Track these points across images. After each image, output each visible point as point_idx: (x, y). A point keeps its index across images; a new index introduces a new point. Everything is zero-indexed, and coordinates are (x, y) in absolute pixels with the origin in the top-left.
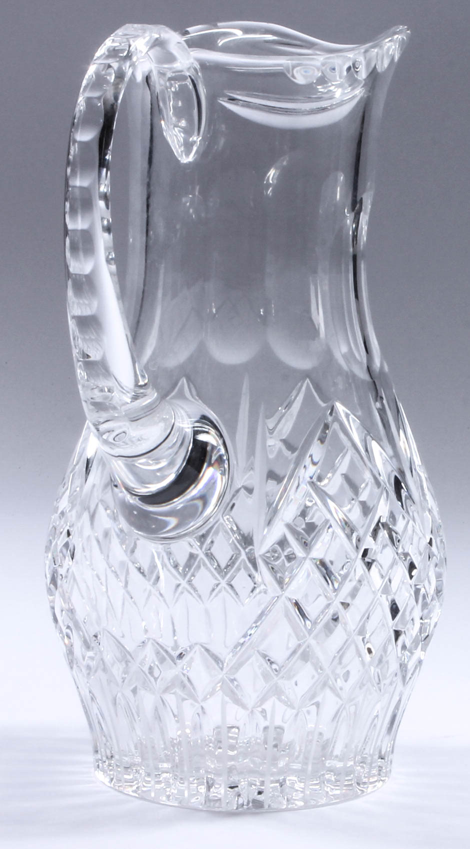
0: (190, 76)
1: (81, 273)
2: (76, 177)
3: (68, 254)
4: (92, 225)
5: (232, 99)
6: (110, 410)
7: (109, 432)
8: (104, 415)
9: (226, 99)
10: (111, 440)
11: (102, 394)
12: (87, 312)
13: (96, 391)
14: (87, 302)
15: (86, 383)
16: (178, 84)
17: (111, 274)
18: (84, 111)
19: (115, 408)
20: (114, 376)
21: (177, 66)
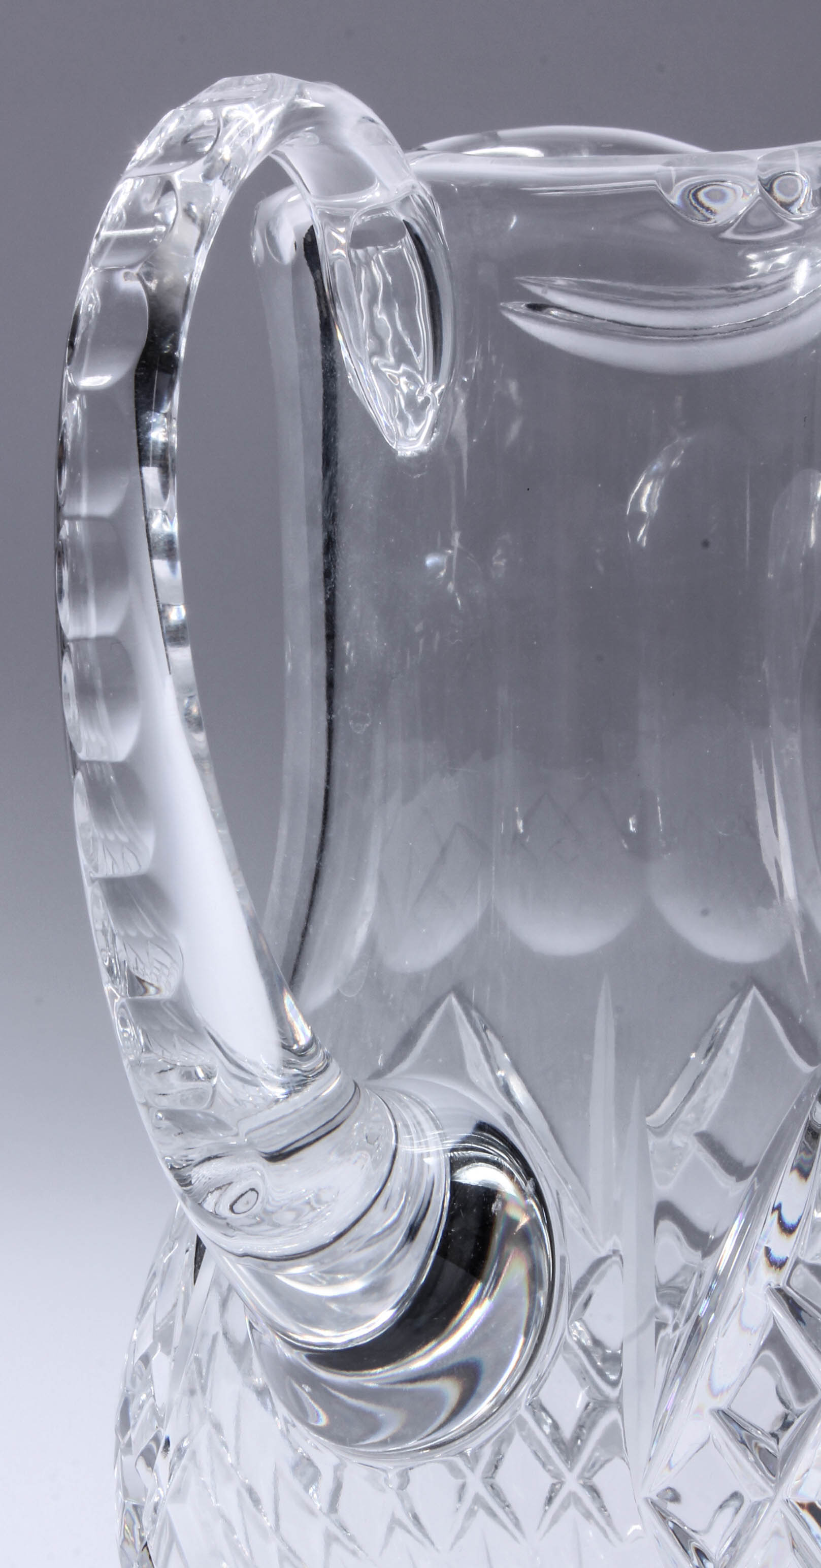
0: (407, 224)
1: (105, 758)
2: (79, 496)
3: (72, 711)
4: (128, 626)
5: (538, 307)
6: (211, 1130)
7: (218, 1189)
8: (202, 1145)
9: (522, 306)
10: (224, 1210)
11: (191, 1084)
12: (128, 867)
13: (173, 1077)
14: (123, 838)
15: (144, 1055)
16: (384, 252)
17: (198, 759)
18: (96, 314)
19: (220, 1124)
20: (212, 1037)
21: (373, 196)
